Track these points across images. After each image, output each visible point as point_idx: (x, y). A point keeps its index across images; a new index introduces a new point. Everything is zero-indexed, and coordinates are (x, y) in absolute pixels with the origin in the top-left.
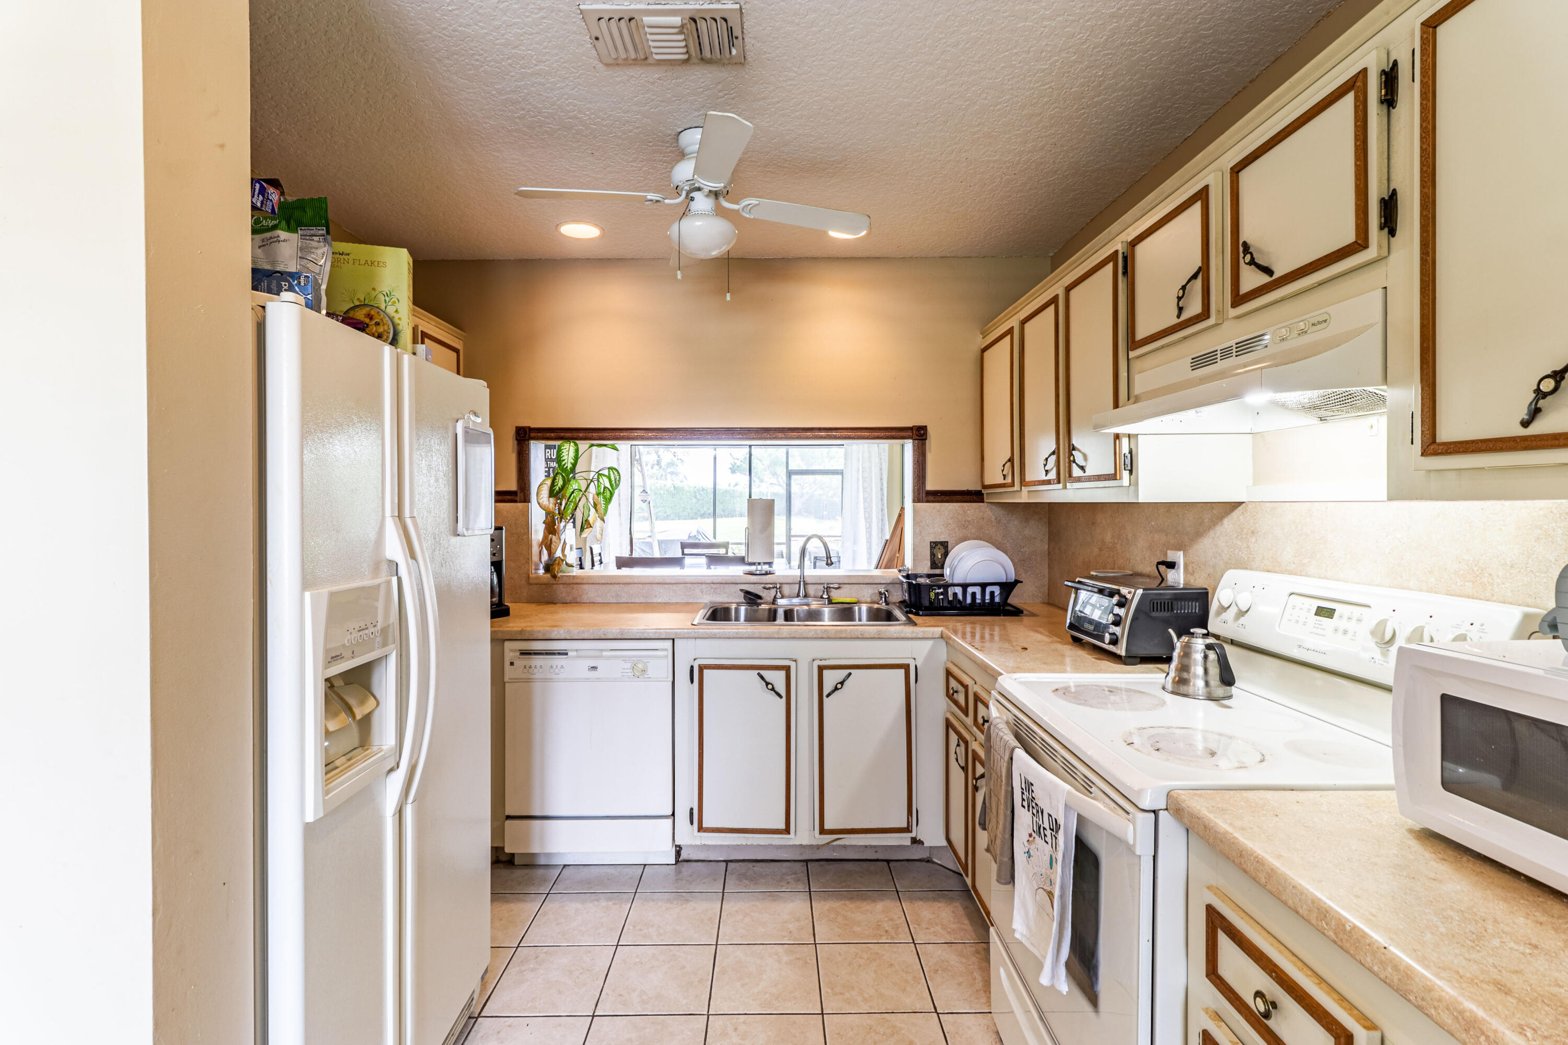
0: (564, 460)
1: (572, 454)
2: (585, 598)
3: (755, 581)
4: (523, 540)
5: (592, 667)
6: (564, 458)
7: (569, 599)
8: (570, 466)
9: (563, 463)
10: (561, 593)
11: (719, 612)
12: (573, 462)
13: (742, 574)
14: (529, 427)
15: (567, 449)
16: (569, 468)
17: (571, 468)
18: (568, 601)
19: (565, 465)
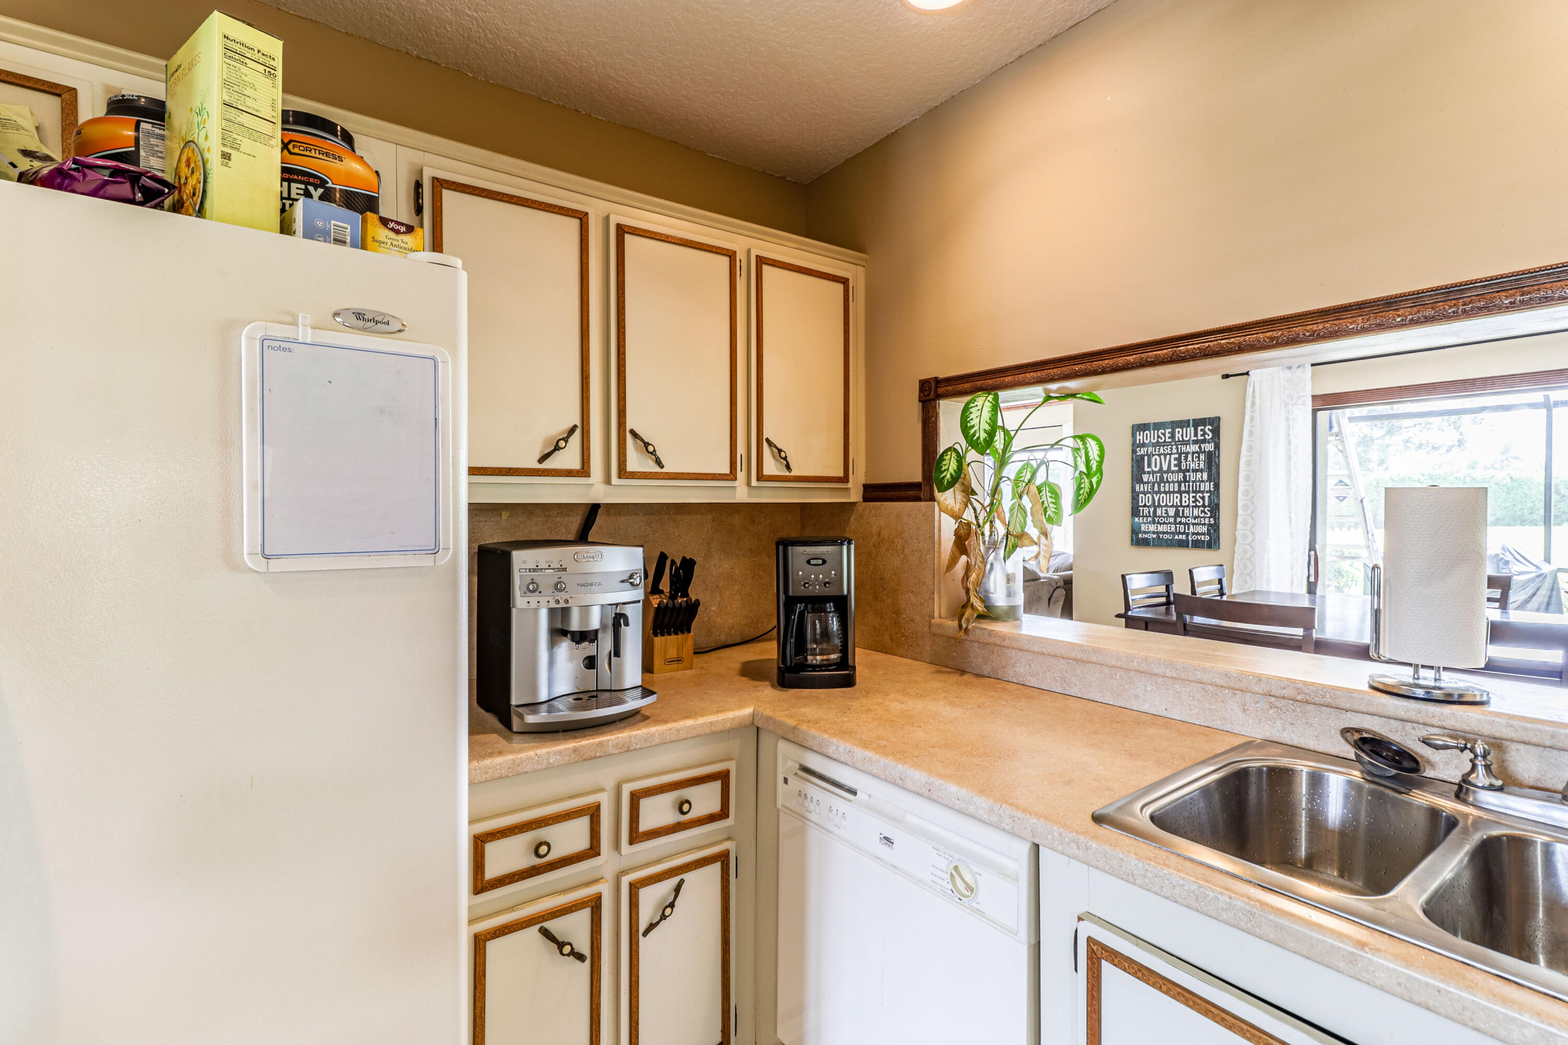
0: (973, 427)
1: (986, 415)
2: (1010, 674)
3: (1402, 714)
4: (926, 561)
5: (886, 838)
6: (972, 423)
7: (986, 670)
8: (983, 436)
9: (972, 431)
10: (976, 657)
11: (1253, 779)
12: (988, 428)
13: (1366, 688)
14: (936, 378)
15: (979, 407)
16: (981, 439)
17: (985, 440)
18: (986, 673)
19: (974, 435)
